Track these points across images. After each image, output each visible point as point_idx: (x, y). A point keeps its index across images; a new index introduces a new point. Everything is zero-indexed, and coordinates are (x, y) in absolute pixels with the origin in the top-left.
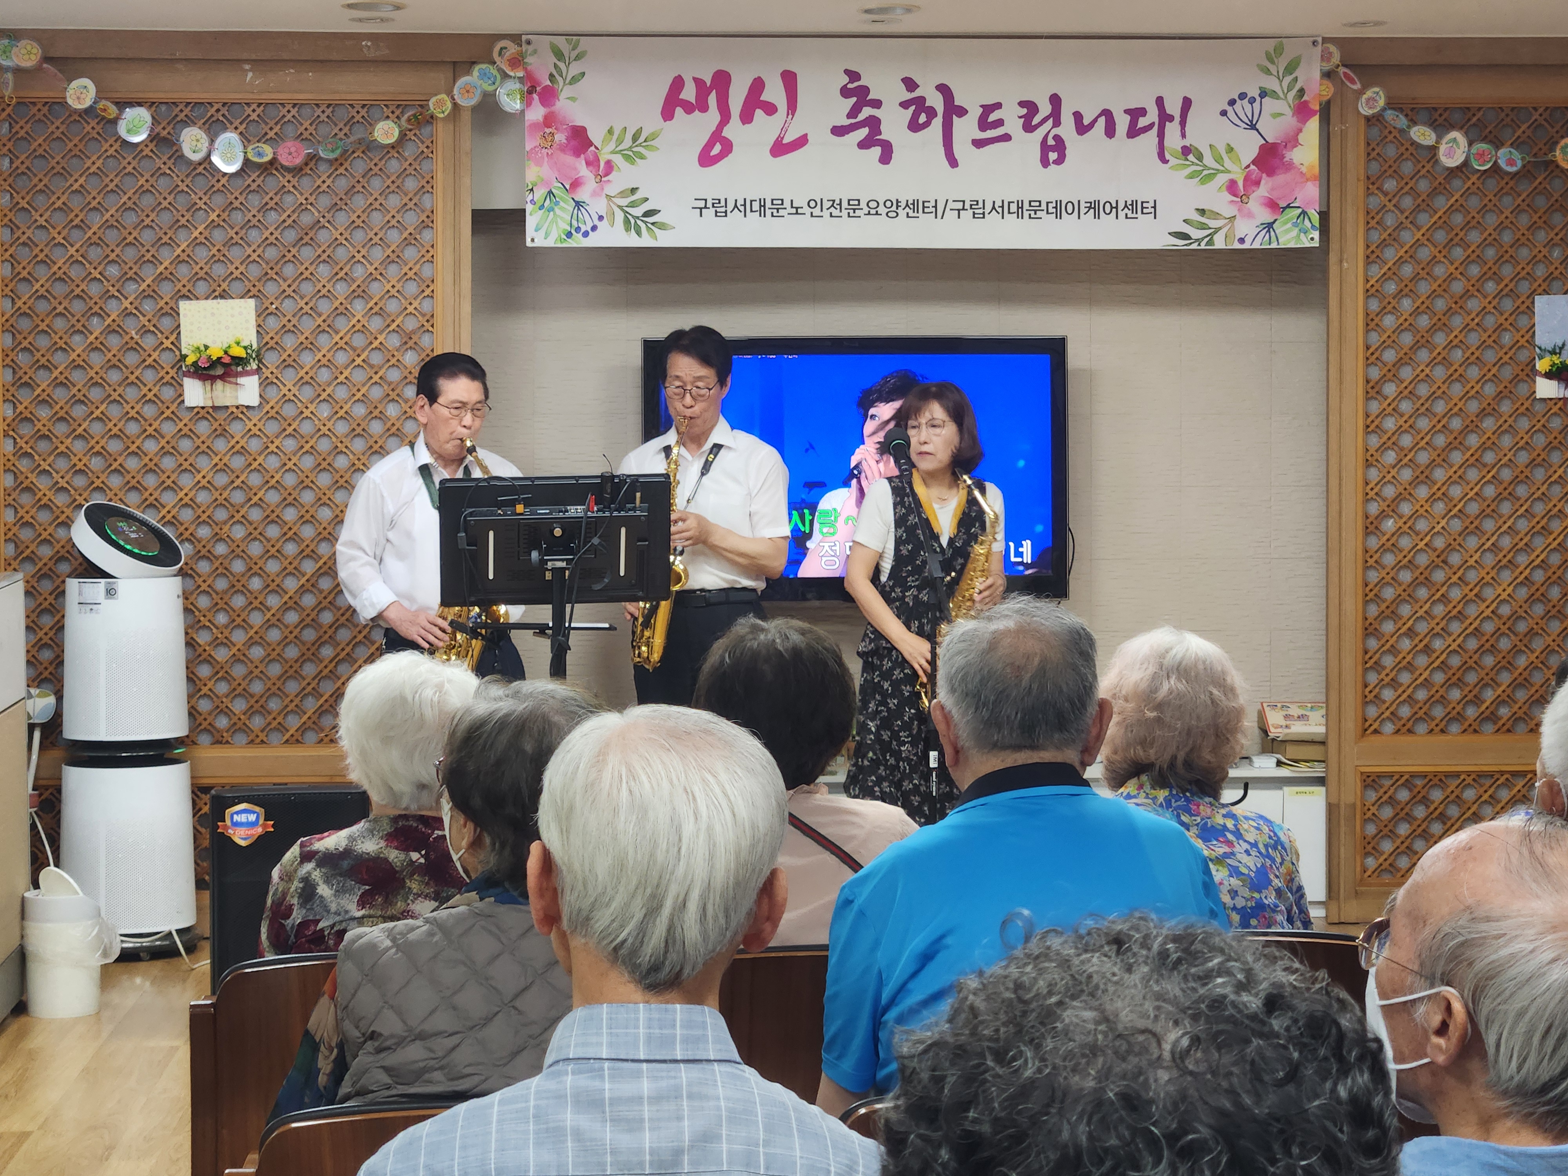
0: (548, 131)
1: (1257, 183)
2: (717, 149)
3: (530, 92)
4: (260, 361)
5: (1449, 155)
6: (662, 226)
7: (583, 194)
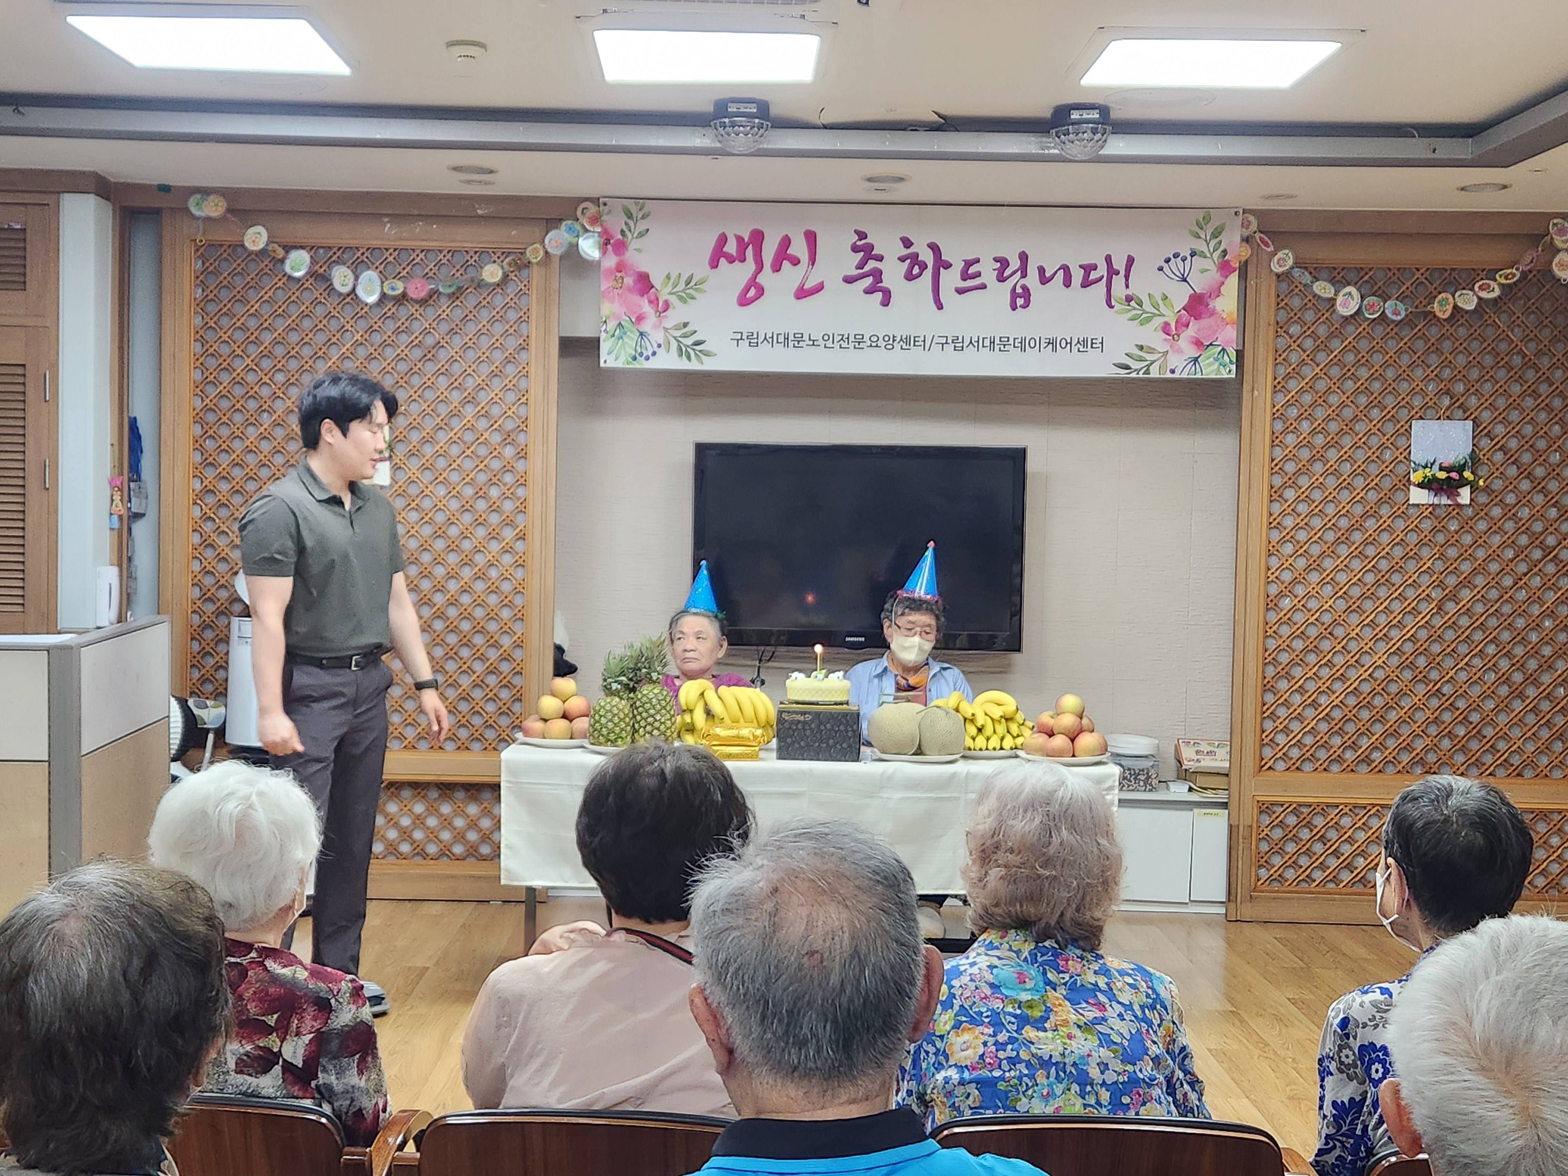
0: (619, 275)
1: (1187, 326)
2: (752, 292)
3: (606, 244)
5: (1345, 305)
6: (707, 354)
7: (646, 327)
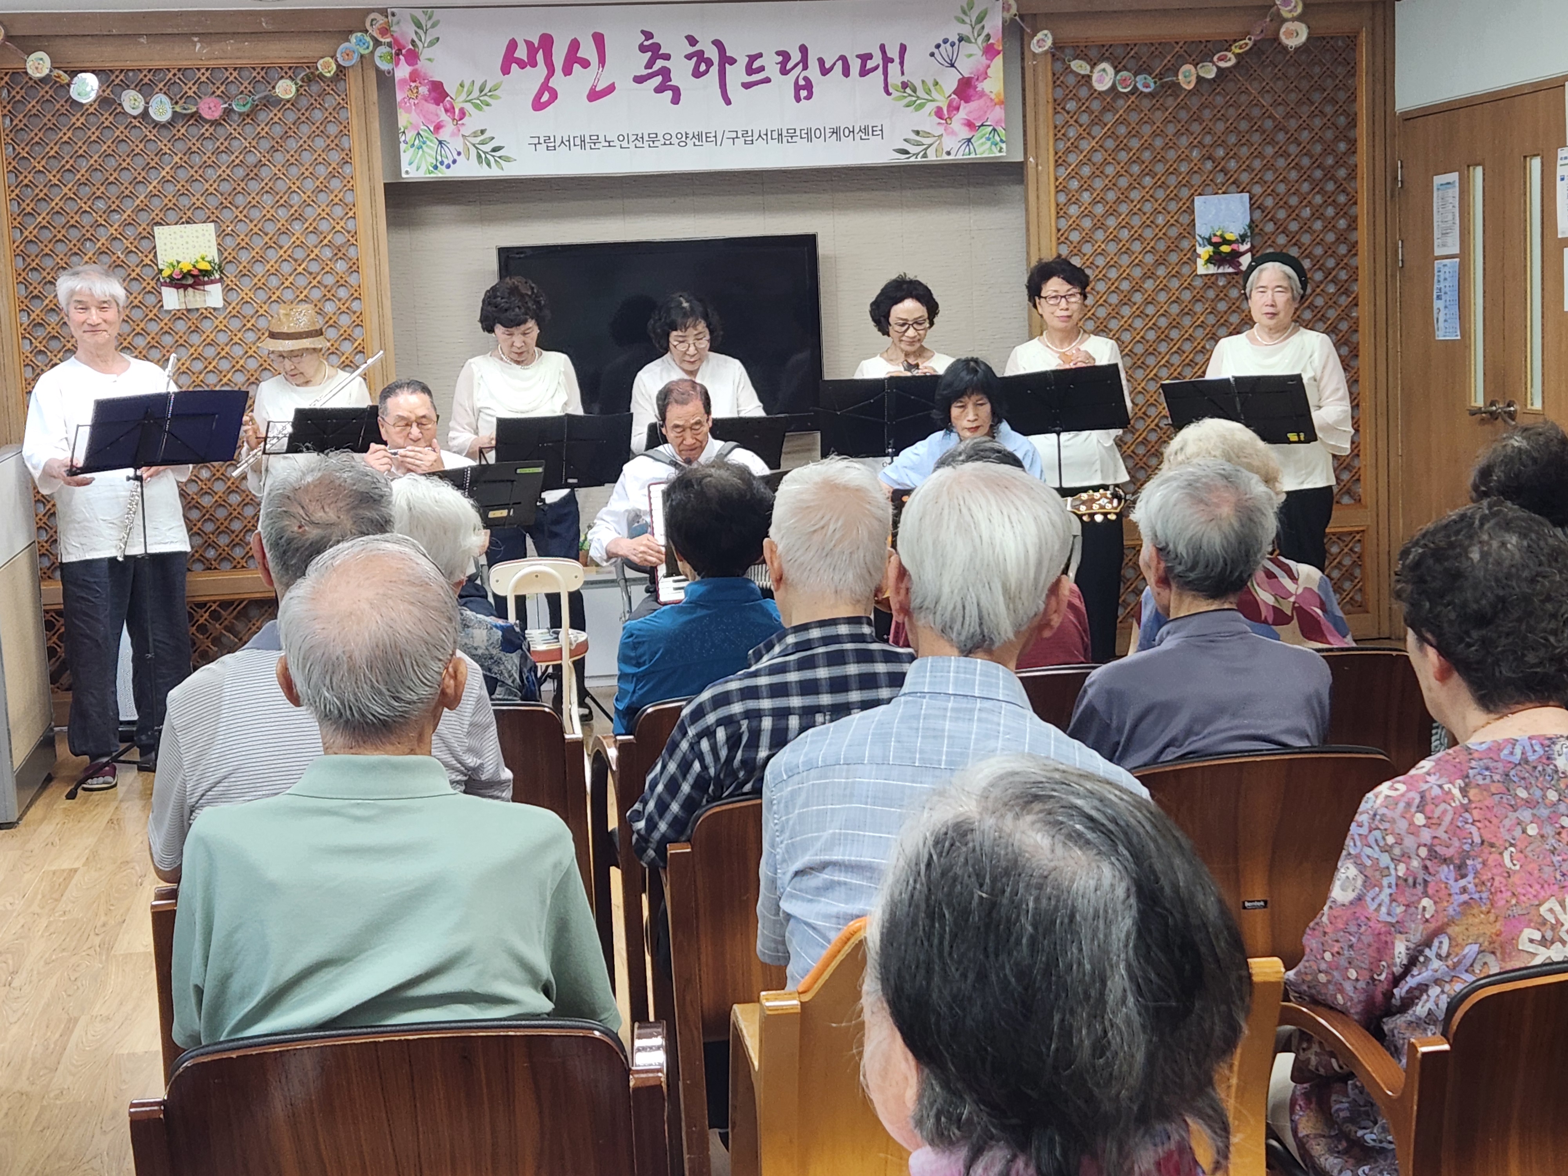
0: (413, 85)
1: (958, 109)
2: (546, 97)
3: (397, 55)
4: (221, 272)
5: (1100, 81)
6: (507, 159)
7: (444, 135)
